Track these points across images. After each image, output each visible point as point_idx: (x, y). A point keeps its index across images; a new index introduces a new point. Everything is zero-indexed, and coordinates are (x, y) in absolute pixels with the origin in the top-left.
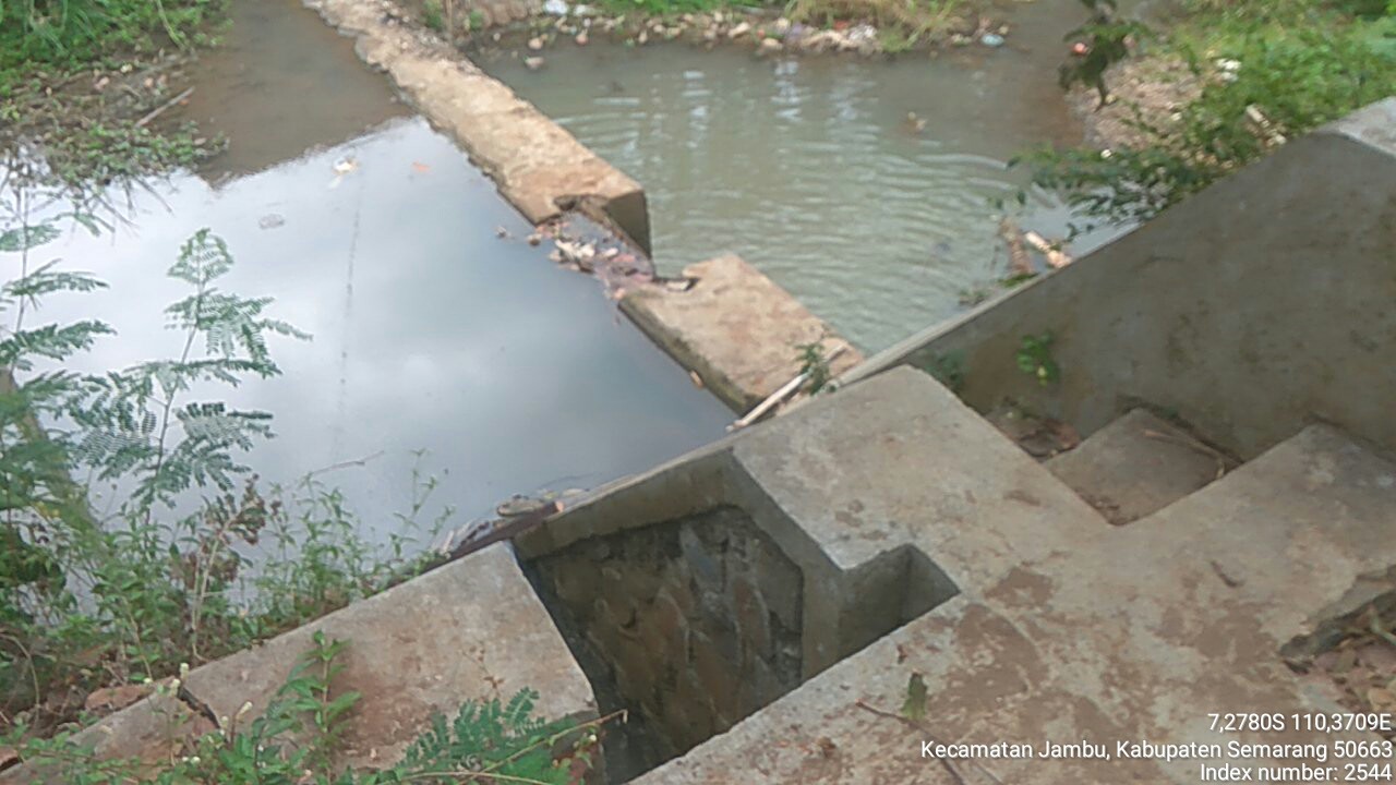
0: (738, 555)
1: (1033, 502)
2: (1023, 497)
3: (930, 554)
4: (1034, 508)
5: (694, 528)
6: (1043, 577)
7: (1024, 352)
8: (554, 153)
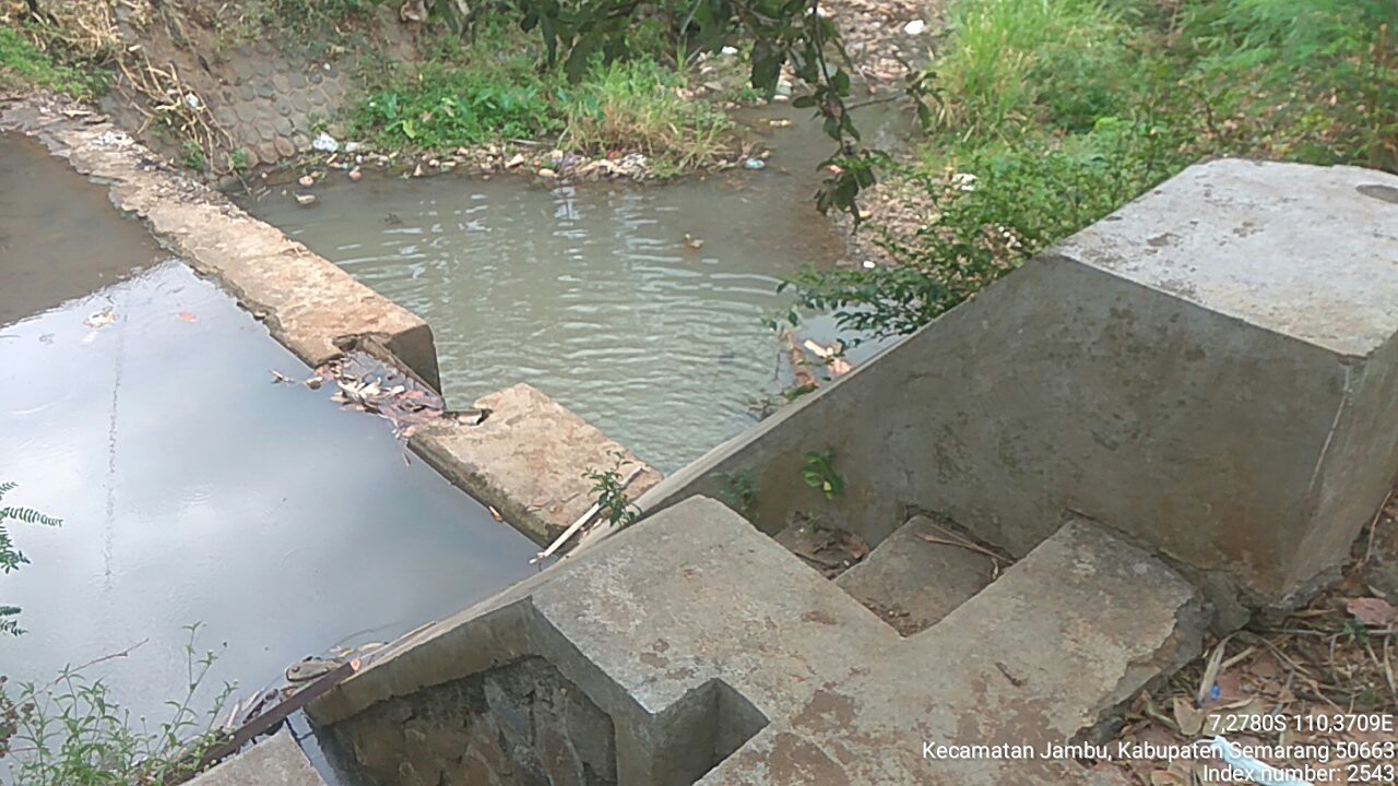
0: (545, 706)
1: (830, 622)
2: (820, 617)
3: (736, 686)
4: (831, 627)
5: (499, 682)
6: (845, 697)
7: (808, 469)
8: (330, 293)
